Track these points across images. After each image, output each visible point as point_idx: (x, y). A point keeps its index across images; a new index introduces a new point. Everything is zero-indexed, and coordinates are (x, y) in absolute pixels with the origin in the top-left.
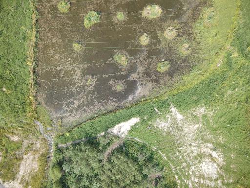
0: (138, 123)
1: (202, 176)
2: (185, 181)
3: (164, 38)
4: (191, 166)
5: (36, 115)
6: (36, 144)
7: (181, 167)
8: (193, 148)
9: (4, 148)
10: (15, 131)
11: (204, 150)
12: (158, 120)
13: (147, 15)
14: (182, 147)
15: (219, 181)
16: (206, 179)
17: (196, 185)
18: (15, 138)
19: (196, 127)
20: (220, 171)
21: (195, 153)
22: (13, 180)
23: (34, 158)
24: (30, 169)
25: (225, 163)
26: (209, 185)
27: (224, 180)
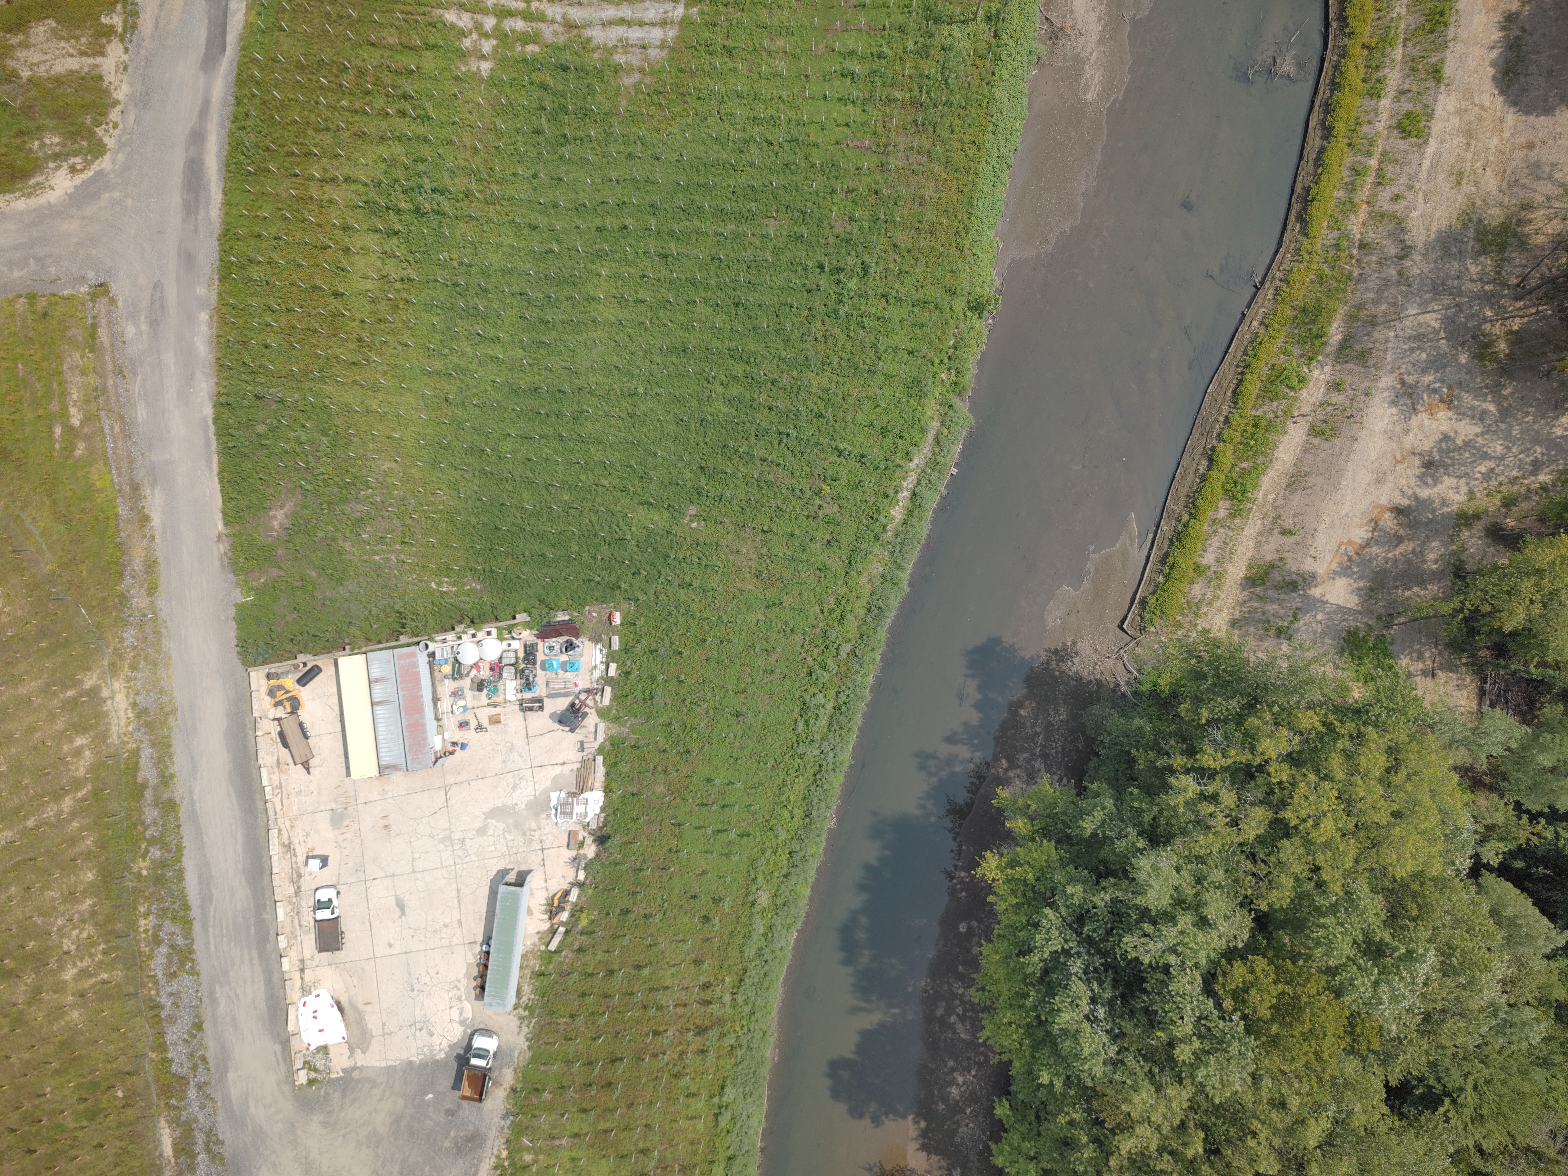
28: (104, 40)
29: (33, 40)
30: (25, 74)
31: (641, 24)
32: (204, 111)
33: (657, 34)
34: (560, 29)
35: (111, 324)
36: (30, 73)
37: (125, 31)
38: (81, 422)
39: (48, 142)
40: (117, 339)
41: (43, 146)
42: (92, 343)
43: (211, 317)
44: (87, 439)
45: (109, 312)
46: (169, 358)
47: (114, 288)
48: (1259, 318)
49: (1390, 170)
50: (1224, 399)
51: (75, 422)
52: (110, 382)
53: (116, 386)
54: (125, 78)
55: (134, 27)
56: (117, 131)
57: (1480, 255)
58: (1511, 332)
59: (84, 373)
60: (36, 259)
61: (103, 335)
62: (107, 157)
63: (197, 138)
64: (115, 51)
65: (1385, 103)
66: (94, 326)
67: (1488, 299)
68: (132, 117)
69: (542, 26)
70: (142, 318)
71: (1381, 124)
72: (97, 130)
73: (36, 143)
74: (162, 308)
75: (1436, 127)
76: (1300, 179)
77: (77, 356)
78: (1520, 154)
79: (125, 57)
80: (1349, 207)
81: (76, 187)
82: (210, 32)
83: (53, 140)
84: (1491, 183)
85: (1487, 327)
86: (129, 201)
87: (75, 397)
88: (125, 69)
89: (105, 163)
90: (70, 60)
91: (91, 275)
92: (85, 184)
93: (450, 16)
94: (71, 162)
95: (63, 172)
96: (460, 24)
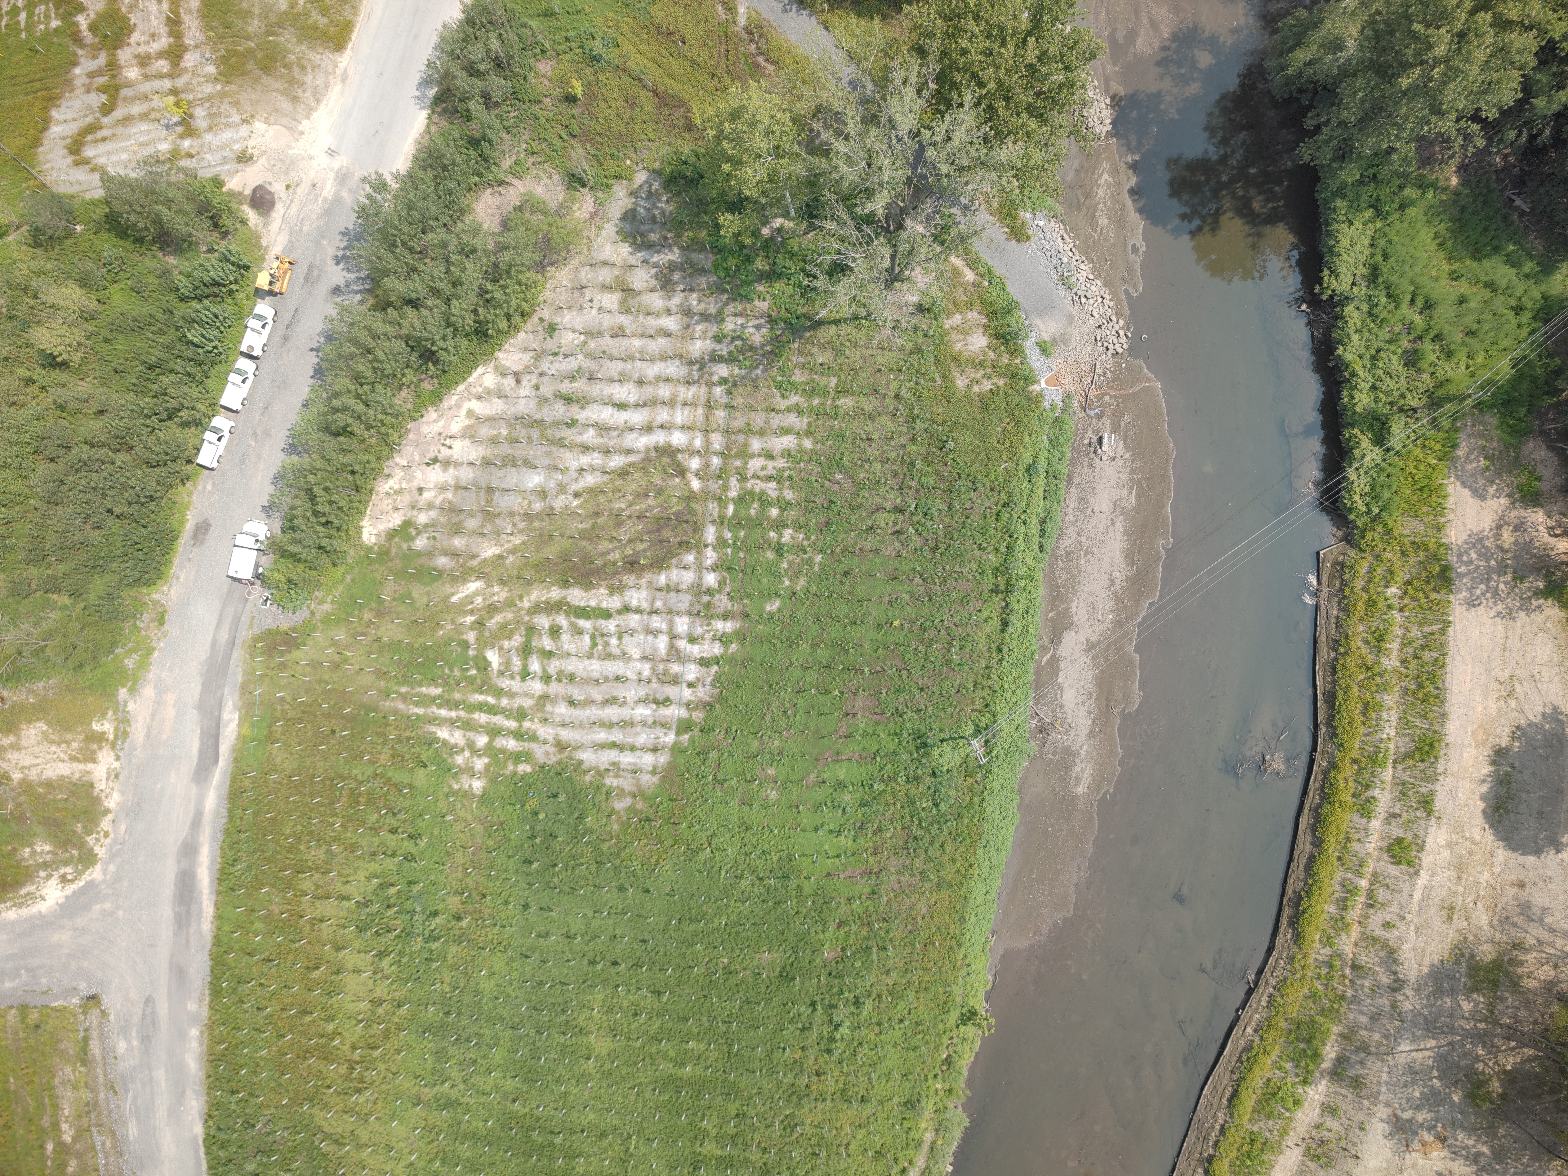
28: (95, 746)
29: (24, 743)
30: (17, 776)
31: (633, 748)
32: (196, 823)
33: (648, 759)
34: (552, 750)
35: (103, 1037)
36: (20, 776)
37: (116, 737)
38: (73, 1139)
39: (38, 849)
40: (109, 1053)
41: (34, 853)
42: (84, 1057)
43: (202, 1032)
44: (79, 1156)
45: (100, 1024)
46: (160, 1074)
47: (106, 1000)
48: (1253, 1024)
49: (1382, 894)
50: (1220, 1105)
51: (67, 1138)
52: (102, 1096)
53: (107, 1100)
54: (116, 785)
55: (126, 734)
56: (108, 841)
57: (1472, 992)
58: (1505, 1072)
59: (75, 1088)
60: (27, 970)
61: (95, 1048)
62: (98, 867)
63: (189, 850)
64: (106, 760)
65: (1376, 824)
66: (86, 1039)
67: (1481, 1038)
68: (123, 827)
69: (534, 746)
70: (134, 1034)
71: (1372, 845)
72: (88, 839)
73: (28, 850)
74: (154, 1023)
75: (1427, 859)
76: (1290, 881)
77: (68, 1070)
78: (1511, 891)
79: (116, 765)
80: (1340, 924)
81: (67, 897)
82: (202, 744)
83: (44, 847)
84: (1482, 918)
85: (1480, 1066)
86: (120, 913)
87: (66, 1112)
88: (117, 776)
89: (96, 873)
90: (60, 765)
91: (83, 985)
92: (76, 894)
93: (443, 733)
94: (62, 871)
95: (54, 881)
96: (453, 741)
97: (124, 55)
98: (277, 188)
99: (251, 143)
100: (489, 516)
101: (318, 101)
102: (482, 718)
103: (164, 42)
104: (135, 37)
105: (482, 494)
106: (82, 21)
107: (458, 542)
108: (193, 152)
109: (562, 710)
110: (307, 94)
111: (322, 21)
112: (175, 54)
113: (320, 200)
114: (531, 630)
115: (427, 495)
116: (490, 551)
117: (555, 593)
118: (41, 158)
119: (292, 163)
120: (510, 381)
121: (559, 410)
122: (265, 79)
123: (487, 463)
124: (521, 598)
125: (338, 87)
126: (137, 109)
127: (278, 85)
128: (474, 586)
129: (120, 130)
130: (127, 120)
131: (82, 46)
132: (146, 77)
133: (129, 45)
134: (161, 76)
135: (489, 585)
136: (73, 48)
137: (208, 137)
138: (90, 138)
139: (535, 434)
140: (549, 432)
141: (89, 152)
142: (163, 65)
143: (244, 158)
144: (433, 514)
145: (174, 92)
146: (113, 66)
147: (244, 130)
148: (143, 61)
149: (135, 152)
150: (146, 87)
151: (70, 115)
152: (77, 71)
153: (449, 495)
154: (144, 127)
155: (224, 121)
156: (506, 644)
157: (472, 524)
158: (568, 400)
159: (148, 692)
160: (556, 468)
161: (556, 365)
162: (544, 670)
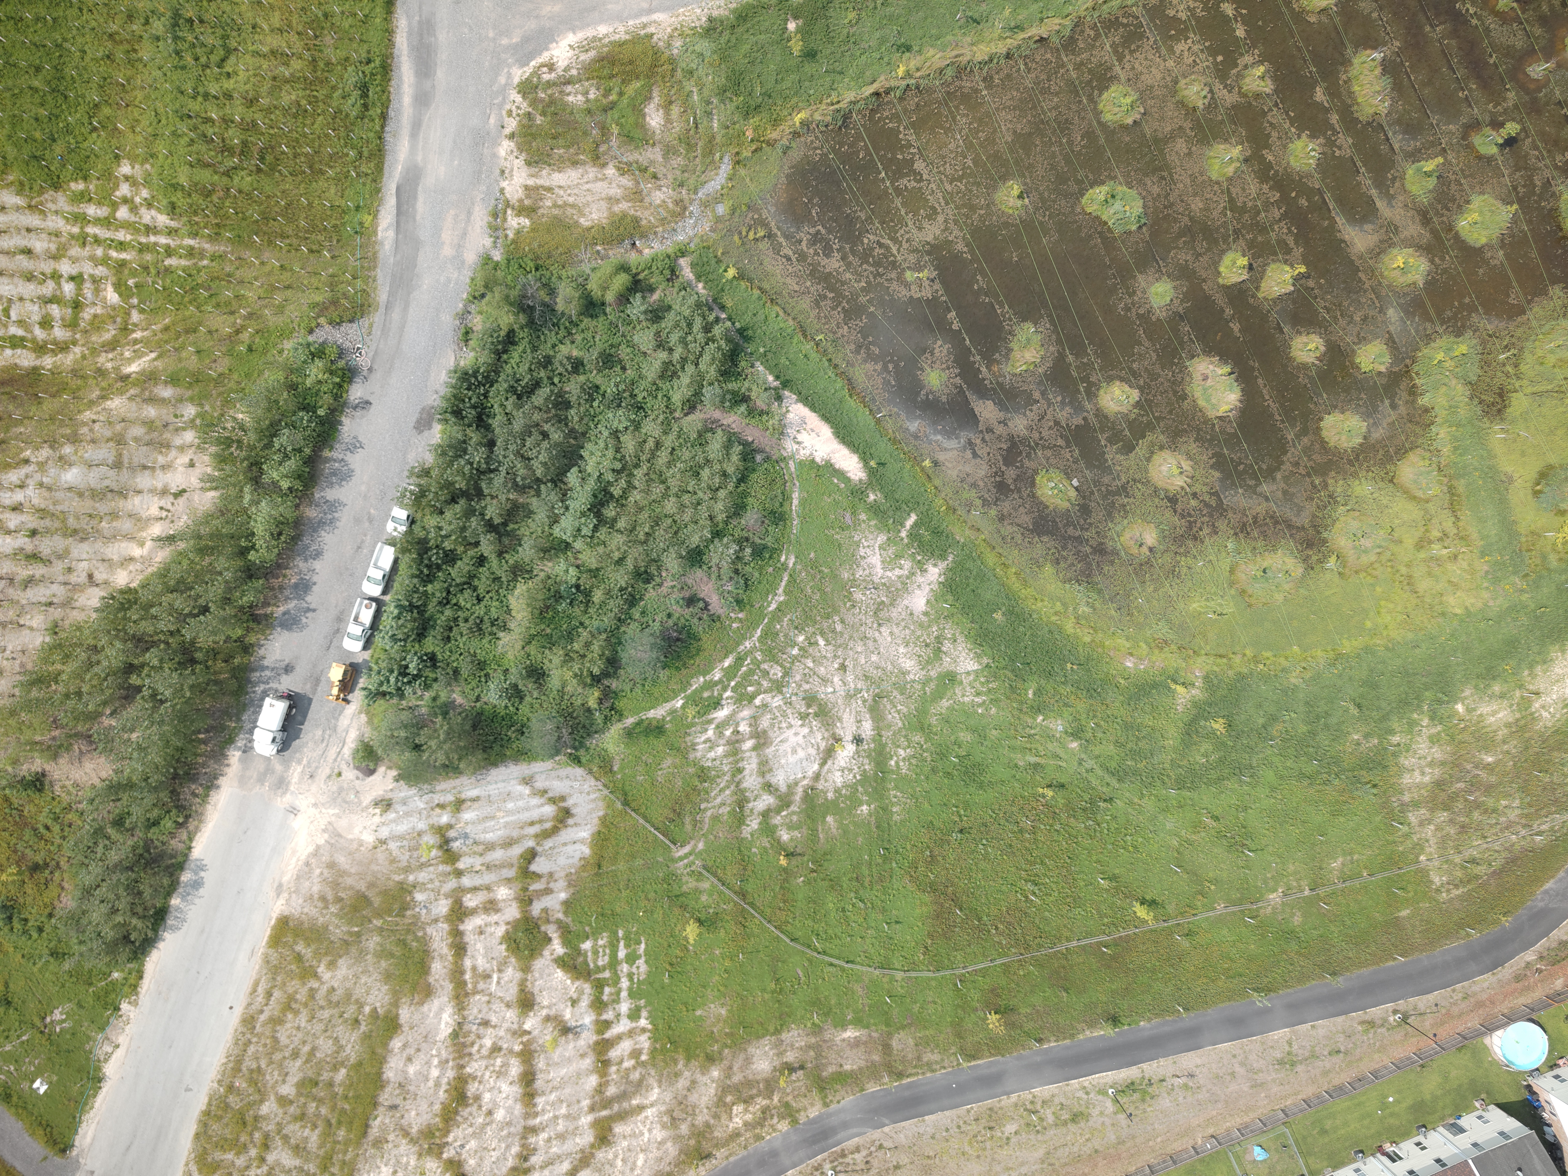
0: (849, 480)
1: (762, 739)
2: (728, 693)
3: (1149, 460)
4: (781, 692)
5: (746, 153)
6: (659, 188)
7: (765, 666)
8: (836, 679)
9: (613, 97)
10: (675, 110)
11: (846, 716)
12: (882, 538)
13: (1197, 376)
14: (828, 643)
15: (767, 801)
16: (759, 755)
17: (728, 733)
18: (654, 119)
19: (908, 664)
20: (800, 790)
21: (825, 692)
22: (528, 163)
23: (618, 201)
24: (580, 201)
25: (830, 795)
26: (746, 772)
27: (778, 812)
28: (526, 202)
29: (604, 205)
30: (610, 171)
32: (416, 126)
37: (504, 212)
39: (580, 97)
41: (585, 93)
54: (502, 163)
55: (494, 214)
56: (507, 107)
62: (516, 80)
63: (423, 99)
64: (514, 189)
68: (493, 121)
72: (528, 109)
73: (592, 96)
79: (503, 184)
81: (547, 49)
82: (413, 207)
83: (575, 98)
86: (491, 34)
88: (502, 172)
89: (519, 74)
92: (538, 52)
93: (163, 220)
94: (553, 75)
95: (562, 64)
96: (153, 212)
97: (512, 912)
98: (350, 774)
99: (377, 819)
100: (119, 440)
101: (307, 864)
102: (122, 235)
103: (469, 925)
104: (501, 931)
105: (126, 461)
106: (557, 948)
107: (151, 412)
108: (438, 811)
109: (39, 245)
110: (318, 871)
111: (300, 947)
112: (459, 913)
113: (305, 761)
114: (72, 324)
115: (185, 459)
116: (116, 404)
117: (48, 361)
118: (601, 804)
119: (334, 800)
120: (99, 577)
121: (45, 546)
122: (362, 886)
123: (122, 494)
124: (84, 357)
125: (286, 879)
126: (498, 855)
127: (349, 881)
128: (133, 368)
129: (515, 834)
130: (509, 843)
131: (559, 922)
132: (488, 888)
133: (508, 923)
134: (475, 889)
135: (117, 369)
136: (569, 920)
137: (422, 825)
138: (548, 825)
139: (72, 522)
140: (57, 524)
141: (549, 810)
142: (470, 901)
143: (385, 804)
144: (178, 441)
145: (459, 873)
146: (525, 900)
147: (384, 833)
148: (491, 906)
149: (499, 810)
150: (488, 878)
151: (570, 849)
152: (563, 896)
153: (161, 460)
154: (490, 837)
155: (405, 843)
156: (99, 310)
157: (138, 431)
158: (34, 557)
159: (471, 257)
160: (49, 489)
161: (48, 592)
162: (59, 284)
